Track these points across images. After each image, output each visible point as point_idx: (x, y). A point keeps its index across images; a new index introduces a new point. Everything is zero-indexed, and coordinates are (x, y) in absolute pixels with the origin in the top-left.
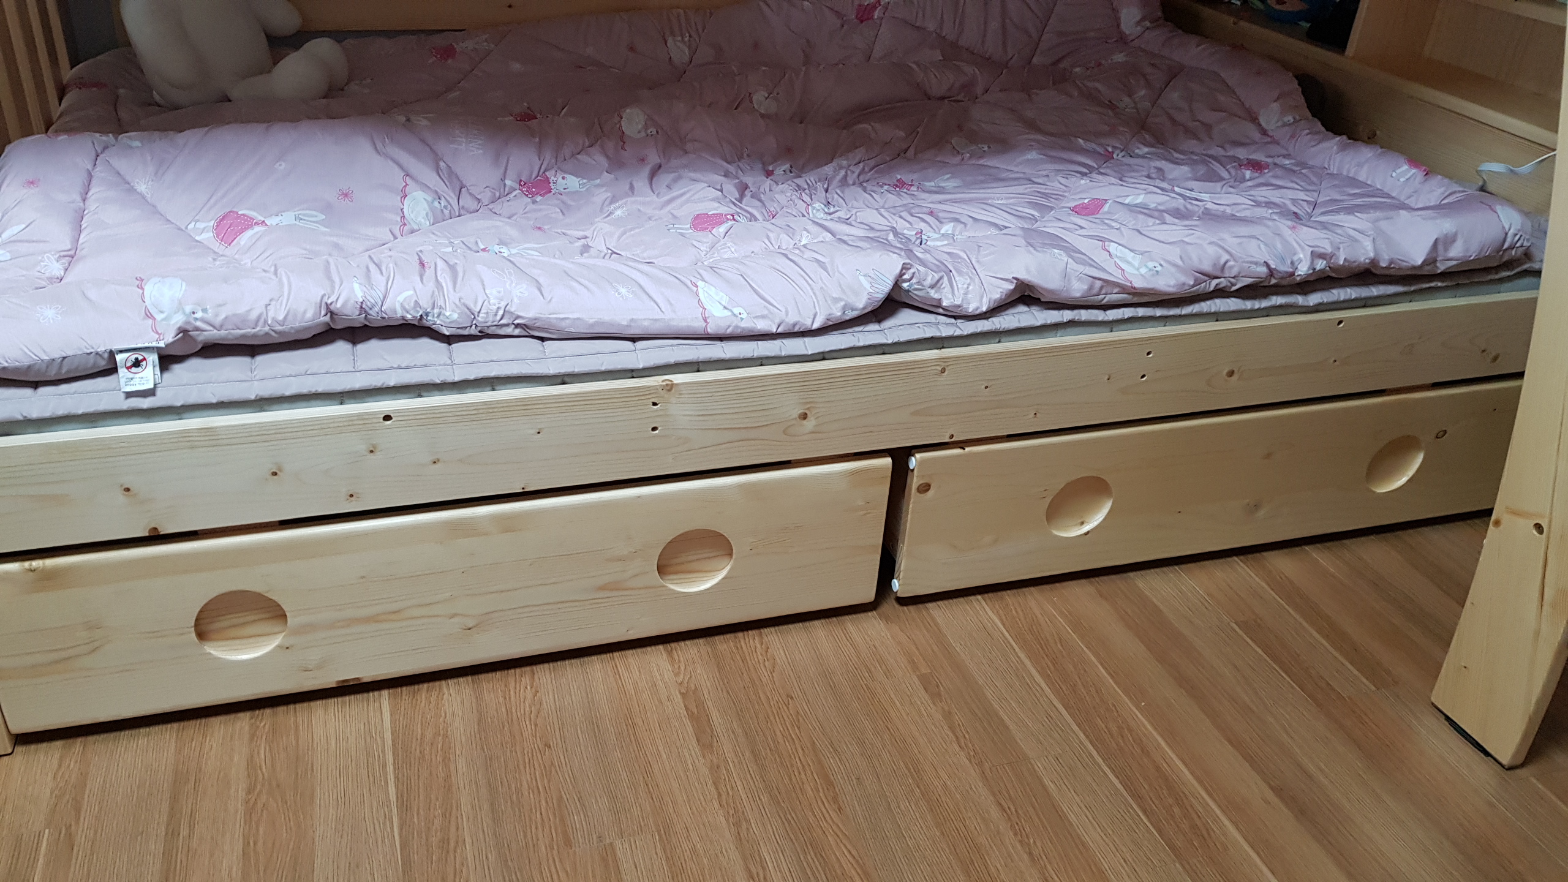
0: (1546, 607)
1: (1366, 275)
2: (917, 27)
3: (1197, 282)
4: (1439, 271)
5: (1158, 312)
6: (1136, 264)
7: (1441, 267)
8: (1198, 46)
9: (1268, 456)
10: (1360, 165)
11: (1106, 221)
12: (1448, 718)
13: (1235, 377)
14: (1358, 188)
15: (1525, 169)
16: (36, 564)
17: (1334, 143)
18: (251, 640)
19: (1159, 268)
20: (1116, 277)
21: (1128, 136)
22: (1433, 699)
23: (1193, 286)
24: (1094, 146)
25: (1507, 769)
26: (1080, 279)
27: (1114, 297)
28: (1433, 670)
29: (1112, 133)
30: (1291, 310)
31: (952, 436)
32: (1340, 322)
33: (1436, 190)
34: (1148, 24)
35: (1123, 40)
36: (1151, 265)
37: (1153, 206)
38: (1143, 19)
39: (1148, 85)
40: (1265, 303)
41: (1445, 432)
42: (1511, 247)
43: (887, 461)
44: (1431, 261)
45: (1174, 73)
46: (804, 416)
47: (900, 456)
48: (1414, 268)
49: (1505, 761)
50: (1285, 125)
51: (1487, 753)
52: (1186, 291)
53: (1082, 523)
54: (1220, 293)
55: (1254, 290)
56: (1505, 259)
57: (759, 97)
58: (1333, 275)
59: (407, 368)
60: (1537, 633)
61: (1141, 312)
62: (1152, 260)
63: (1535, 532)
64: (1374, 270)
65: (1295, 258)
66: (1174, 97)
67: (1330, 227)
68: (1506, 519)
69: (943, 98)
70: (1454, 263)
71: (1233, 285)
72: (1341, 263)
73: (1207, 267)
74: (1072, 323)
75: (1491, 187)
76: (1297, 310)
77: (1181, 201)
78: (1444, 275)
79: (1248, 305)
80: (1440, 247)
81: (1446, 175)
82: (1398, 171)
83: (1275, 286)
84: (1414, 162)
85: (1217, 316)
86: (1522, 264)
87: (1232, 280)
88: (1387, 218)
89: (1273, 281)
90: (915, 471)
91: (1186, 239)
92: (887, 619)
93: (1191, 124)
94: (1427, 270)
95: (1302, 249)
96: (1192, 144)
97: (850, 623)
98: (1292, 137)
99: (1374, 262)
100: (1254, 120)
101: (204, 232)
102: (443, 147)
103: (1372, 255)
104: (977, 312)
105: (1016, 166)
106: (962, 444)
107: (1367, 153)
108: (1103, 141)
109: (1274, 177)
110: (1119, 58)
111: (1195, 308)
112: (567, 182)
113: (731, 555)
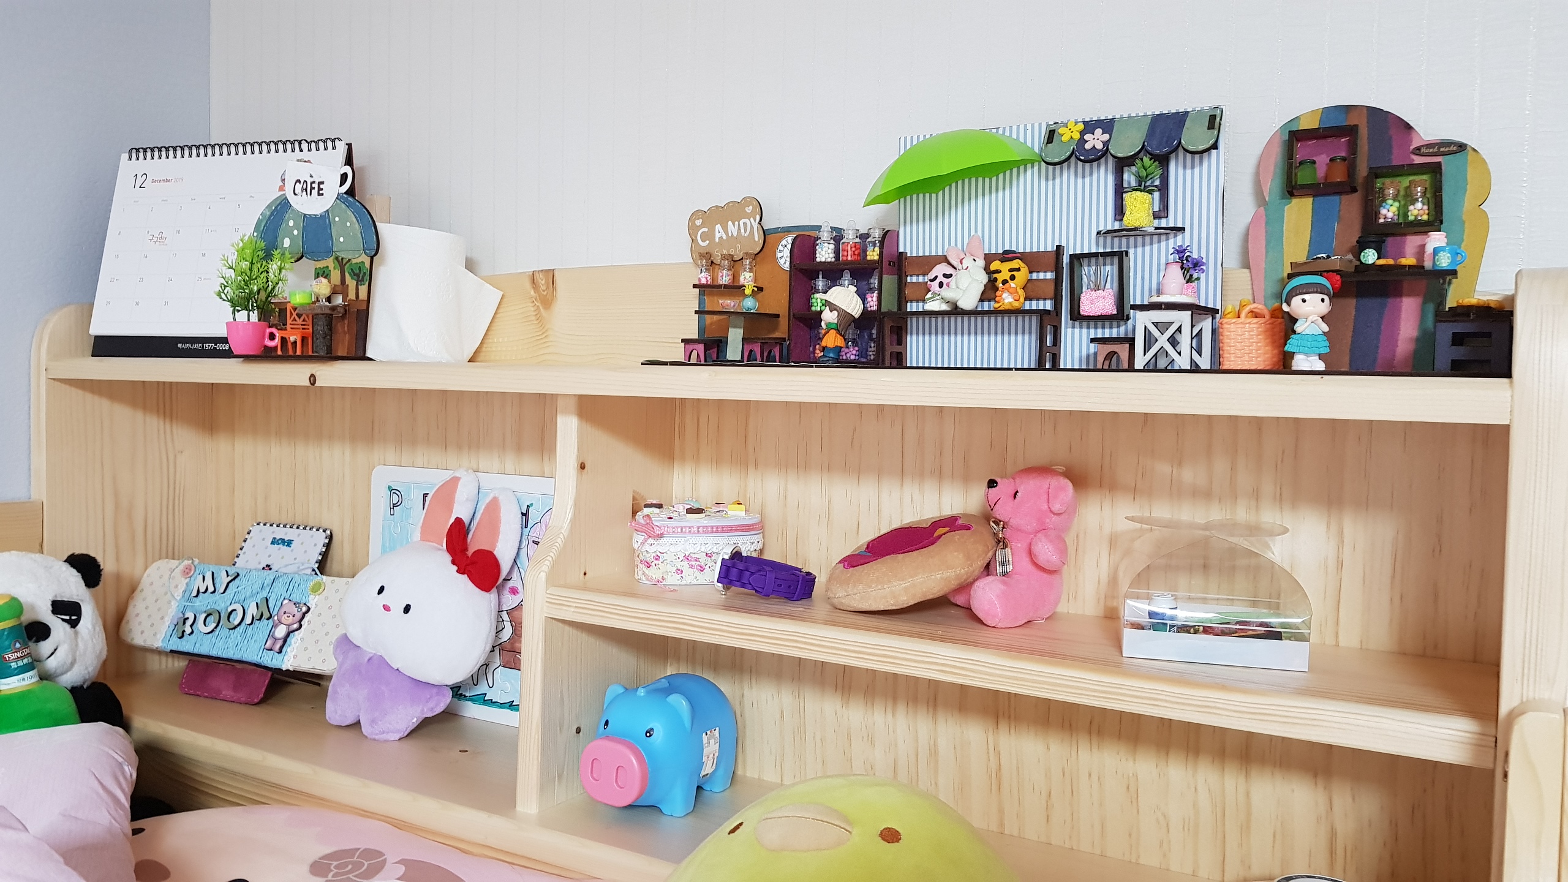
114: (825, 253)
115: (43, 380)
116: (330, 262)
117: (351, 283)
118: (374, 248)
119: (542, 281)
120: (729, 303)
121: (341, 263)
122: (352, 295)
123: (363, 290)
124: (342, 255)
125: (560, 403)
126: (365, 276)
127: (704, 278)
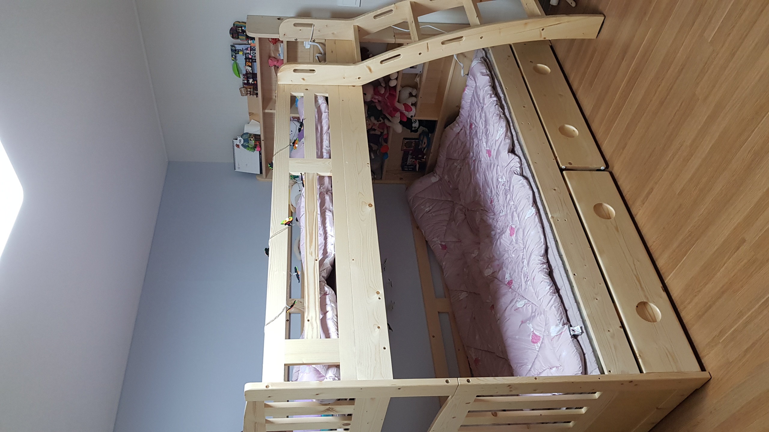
0: (560, 22)
1: (494, 87)
2: (446, 231)
3: (502, 118)
4: (490, 73)
5: (511, 124)
6: (500, 132)
7: (489, 73)
8: (440, 157)
9: (545, 95)
10: (467, 102)
11: (491, 145)
12: (599, 33)
13: (525, 106)
14: (473, 100)
15: (462, 65)
16: (638, 355)
17: (462, 112)
18: (654, 312)
19: (500, 127)
20: (503, 136)
21: (468, 159)
22: (595, 38)
23: (503, 119)
24: (472, 165)
25: (605, 17)
26: (506, 141)
27: (509, 134)
28: (590, 40)
29: (468, 164)
30: (506, 100)
31: (554, 159)
32: (506, 89)
33: (471, 82)
34: (435, 175)
35: (440, 180)
36: (500, 129)
37: (486, 140)
38: (434, 176)
39: (453, 163)
40: (505, 105)
41: (530, 61)
42: (481, 61)
43: (564, 172)
44: (488, 75)
45: (449, 159)
46: (555, 190)
47: (561, 170)
48: (490, 78)
49: (603, 18)
50: (459, 125)
51: (603, 22)
52: (505, 120)
53: (574, 131)
54: (504, 114)
55: (502, 107)
56: (484, 61)
57: (474, 255)
58: (495, 93)
59: (561, 274)
60: (568, 22)
61: (512, 128)
62: (499, 129)
63: (544, 30)
64: (492, 86)
65: (492, 101)
66: (456, 155)
67: (483, 97)
68: (543, 37)
69: (465, 215)
70: (487, 71)
71: (501, 112)
72: (492, 92)
73: (498, 118)
74: (518, 140)
75: (467, 73)
76: (505, 98)
77: (483, 135)
78: (490, 72)
79: (506, 108)
80: (484, 74)
81: (466, 81)
82: (467, 93)
83: (500, 103)
84: (464, 90)
85: (510, 113)
86: (485, 58)
87: (500, 112)
88: (479, 87)
89: (499, 104)
90: (566, 166)
91: (492, 124)
92: (613, 167)
93: (462, 148)
94: (490, 75)
95: (490, 100)
96: (468, 145)
97: (616, 175)
98: (462, 122)
99: (490, 86)
100: (459, 133)
101: (537, 346)
102: (504, 306)
103: (488, 87)
104: (519, 158)
105: (481, 178)
106: (556, 158)
107: (463, 102)
108: (470, 164)
109: (473, 120)
110: (446, 177)
111: (510, 119)
112: (508, 277)
113: (601, 204)
114: (246, 82)
115: (266, 179)
116: (249, 139)
117: (251, 136)
118: (247, 133)
119: (250, 114)
120: (252, 93)
121: (249, 137)
122: (253, 136)
123: (252, 135)
124: (248, 137)
125: (264, 112)
126: (251, 135)
127: (249, 95)
